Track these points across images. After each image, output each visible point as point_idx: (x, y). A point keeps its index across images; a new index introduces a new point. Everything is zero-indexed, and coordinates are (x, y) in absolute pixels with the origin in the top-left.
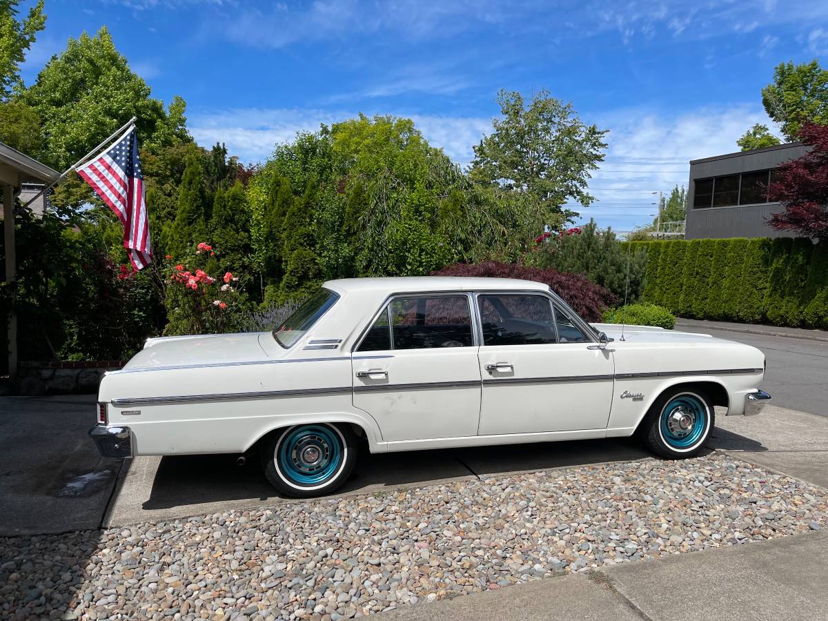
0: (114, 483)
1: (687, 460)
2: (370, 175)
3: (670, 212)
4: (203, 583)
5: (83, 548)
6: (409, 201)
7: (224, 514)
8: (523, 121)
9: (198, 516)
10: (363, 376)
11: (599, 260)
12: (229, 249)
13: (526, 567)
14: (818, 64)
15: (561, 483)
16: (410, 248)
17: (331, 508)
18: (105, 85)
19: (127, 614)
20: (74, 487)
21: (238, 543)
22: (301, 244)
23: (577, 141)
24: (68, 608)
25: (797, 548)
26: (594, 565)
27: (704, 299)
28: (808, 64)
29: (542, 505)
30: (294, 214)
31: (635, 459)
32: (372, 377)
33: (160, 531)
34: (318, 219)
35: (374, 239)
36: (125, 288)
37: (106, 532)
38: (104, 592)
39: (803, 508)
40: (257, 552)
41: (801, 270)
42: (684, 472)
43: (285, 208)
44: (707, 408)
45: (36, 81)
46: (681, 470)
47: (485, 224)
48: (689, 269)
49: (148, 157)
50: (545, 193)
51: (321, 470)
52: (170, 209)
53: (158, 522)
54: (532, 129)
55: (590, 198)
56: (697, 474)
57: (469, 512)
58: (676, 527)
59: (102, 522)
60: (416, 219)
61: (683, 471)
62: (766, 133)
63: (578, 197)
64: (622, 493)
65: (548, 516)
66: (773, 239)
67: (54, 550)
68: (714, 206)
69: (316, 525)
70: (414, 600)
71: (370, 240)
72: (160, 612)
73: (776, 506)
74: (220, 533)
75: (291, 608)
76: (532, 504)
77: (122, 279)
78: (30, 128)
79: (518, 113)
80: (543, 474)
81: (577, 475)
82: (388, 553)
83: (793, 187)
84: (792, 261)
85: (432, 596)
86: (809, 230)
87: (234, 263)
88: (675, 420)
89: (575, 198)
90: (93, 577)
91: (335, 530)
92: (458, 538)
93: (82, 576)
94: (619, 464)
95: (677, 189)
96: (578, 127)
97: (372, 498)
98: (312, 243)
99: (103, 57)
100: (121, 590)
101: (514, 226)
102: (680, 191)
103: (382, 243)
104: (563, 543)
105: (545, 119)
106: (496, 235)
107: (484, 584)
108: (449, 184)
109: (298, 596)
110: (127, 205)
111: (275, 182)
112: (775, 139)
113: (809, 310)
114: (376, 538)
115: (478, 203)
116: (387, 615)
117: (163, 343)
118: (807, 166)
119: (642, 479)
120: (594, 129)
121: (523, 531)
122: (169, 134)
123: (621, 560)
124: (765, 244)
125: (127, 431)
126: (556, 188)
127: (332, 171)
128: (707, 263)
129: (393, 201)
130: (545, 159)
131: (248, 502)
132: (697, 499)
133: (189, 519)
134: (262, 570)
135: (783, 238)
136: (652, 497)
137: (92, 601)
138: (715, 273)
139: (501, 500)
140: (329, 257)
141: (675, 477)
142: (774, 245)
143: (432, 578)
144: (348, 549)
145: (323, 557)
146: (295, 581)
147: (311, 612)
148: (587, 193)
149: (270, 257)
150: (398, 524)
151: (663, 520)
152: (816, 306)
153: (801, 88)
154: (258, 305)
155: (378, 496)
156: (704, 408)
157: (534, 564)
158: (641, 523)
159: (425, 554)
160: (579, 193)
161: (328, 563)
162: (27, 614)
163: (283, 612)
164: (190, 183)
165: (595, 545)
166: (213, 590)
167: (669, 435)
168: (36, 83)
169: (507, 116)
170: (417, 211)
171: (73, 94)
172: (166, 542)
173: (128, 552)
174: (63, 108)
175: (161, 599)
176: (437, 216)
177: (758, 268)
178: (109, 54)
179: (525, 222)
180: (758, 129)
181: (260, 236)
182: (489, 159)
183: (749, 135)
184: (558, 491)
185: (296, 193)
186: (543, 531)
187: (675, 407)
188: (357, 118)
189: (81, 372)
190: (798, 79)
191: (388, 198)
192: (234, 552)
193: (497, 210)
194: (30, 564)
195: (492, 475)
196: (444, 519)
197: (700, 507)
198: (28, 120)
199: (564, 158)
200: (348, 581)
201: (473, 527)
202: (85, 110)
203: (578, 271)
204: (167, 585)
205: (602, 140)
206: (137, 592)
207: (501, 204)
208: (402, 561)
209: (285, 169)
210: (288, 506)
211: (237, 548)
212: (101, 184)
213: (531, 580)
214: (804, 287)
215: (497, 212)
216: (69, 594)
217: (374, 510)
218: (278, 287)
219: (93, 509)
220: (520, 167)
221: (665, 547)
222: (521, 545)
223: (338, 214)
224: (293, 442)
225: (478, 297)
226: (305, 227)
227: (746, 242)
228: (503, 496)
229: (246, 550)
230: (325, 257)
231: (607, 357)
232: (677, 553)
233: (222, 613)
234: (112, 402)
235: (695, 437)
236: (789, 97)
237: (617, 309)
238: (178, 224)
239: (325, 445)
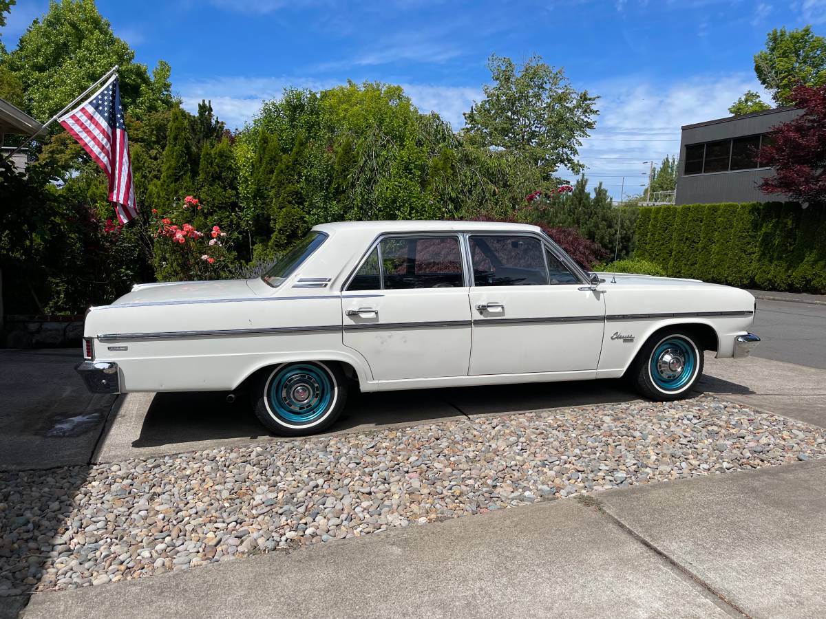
0: (102, 425)
1: (676, 402)
2: (359, 133)
3: (661, 182)
4: (194, 511)
5: (72, 480)
6: (398, 158)
7: (214, 451)
8: (513, 87)
9: (187, 453)
10: (353, 314)
11: (590, 215)
12: (217, 207)
13: (516, 494)
14: (811, 30)
15: (551, 422)
16: (400, 206)
17: (322, 446)
18: (88, 49)
19: (116, 538)
20: (63, 428)
21: (228, 475)
22: (290, 202)
23: (568, 108)
24: (56, 533)
25: (785, 475)
26: (583, 491)
27: (693, 264)
28: (800, 30)
29: (532, 441)
30: (282, 171)
31: (625, 401)
32: (363, 315)
33: (150, 466)
34: (306, 176)
35: (363, 197)
36: (111, 242)
37: (95, 467)
38: (94, 519)
39: (792, 442)
40: (247, 484)
41: (789, 234)
42: (673, 411)
43: (273, 166)
44: (697, 351)
45: (18, 45)
46: (670, 410)
47: (476, 183)
48: (679, 234)
49: (132, 122)
50: (536, 161)
51: (311, 409)
52: (156, 173)
53: (148, 459)
54: (523, 96)
55: (580, 166)
56: (686, 413)
57: (459, 447)
58: (664, 458)
59: (91, 459)
60: (406, 177)
61: (671, 411)
62: (757, 100)
63: (569, 165)
64: (611, 430)
65: (538, 450)
66: (763, 203)
67: (42, 483)
68: (704, 172)
69: (307, 460)
70: (405, 523)
71: (359, 198)
72: (151, 536)
73: (764, 440)
74: (210, 467)
75: (282, 531)
76: (522, 440)
77: (108, 232)
78: (13, 94)
79: (509, 79)
80: (533, 414)
81: (566, 415)
82: (379, 483)
83: (784, 151)
84: (781, 226)
85: (423, 520)
86: (799, 193)
87: (222, 221)
88: (665, 363)
89: (566, 165)
90: (82, 507)
91: (326, 464)
92: (449, 470)
93: (70, 505)
94: (609, 406)
95: (667, 159)
96: (569, 94)
97: (363, 436)
98: (301, 202)
99: (86, 20)
100: (111, 517)
101: (505, 185)
102: (671, 161)
103: (372, 201)
104: (553, 473)
105: (536, 86)
106: (487, 194)
107: (475, 509)
108: (439, 143)
109: (289, 521)
110: (110, 158)
111: (263, 139)
112: (766, 107)
113: (796, 275)
114: (367, 470)
115: (469, 162)
116: (378, 535)
117: (149, 289)
118: (799, 129)
119: (632, 418)
120: (585, 95)
121: (513, 463)
122: (153, 100)
123: (610, 487)
124: (755, 209)
125: (114, 367)
126: (547, 155)
127: (320, 128)
128: (697, 228)
129: (383, 159)
130: (536, 127)
131: (238, 441)
132: (685, 434)
133: (180, 456)
134: (253, 498)
135: (773, 202)
136: (641, 433)
137: (81, 527)
138: (704, 238)
139: (491, 437)
140: (318, 215)
141: (663, 416)
142: (764, 209)
143: (422, 504)
144: (339, 480)
145: (314, 487)
146: (286, 508)
147: (302, 534)
148: (578, 161)
149: (258, 215)
150: (389, 458)
151: (652, 453)
152: (804, 269)
153: (793, 55)
154: (247, 264)
155: (370, 434)
156: (694, 351)
157: (524, 491)
158: (630, 455)
159: (416, 483)
160: (570, 161)
161: (318, 492)
162: (15, 539)
163: (273, 534)
164: (176, 139)
165: (584, 475)
166: (203, 517)
167: (659, 377)
168: (18, 48)
169: (498, 82)
170: (406, 168)
171: (56, 59)
172: (157, 475)
173: (117, 484)
174: (46, 73)
175: (151, 525)
176: (427, 174)
177: (748, 232)
178: (92, 17)
179: (517, 182)
180: (750, 96)
181: (248, 193)
182: (479, 126)
183: (740, 102)
184: (547, 428)
185: (285, 151)
186: (533, 464)
187: (665, 349)
188: (346, 85)
189: (68, 325)
190: (791, 46)
191: (378, 156)
192: (225, 483)
193: (489, 168)
194: (17, 495)
195: (482, 415)
196: (435, 453)
197: (688, 442)
198: (10, 85)
199: (555, 125)
200: (339, 507)
201: (464, 460)
202: (68, 74)
203: (569, 226)
204: (157, 512)
205: (594, 108)
206: (127, 519)
207: (493, 164)
208: (393, 489)
209: (273, 126)
210: (279, 443)
211: (227, 480)
212: (83, 135)
213: (522, 504)
214: (793, 251)
215: (488, 172)
216: (58, 521)
217: (365, 447)
218: (267, 246)
219: (82, 447)
220: (510, 135)
221: (654, 475)
222: (511, 475)
223: (327, 171)
224: (283, 380)
225: (469, 237)
226: (293, 184)
227: (736, 207)
228: (493, 433)
229: (236, 481)
230: (314, 215)
231: (598, 298)
232: (666, 480)
233: (214, 536)
234: (98, 337)
235: (685, 379)
236: (781, 64)
237: (607, 264)
238: (164, 181)
239: (316, 385)
